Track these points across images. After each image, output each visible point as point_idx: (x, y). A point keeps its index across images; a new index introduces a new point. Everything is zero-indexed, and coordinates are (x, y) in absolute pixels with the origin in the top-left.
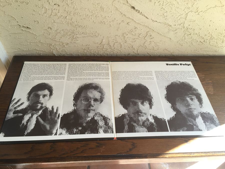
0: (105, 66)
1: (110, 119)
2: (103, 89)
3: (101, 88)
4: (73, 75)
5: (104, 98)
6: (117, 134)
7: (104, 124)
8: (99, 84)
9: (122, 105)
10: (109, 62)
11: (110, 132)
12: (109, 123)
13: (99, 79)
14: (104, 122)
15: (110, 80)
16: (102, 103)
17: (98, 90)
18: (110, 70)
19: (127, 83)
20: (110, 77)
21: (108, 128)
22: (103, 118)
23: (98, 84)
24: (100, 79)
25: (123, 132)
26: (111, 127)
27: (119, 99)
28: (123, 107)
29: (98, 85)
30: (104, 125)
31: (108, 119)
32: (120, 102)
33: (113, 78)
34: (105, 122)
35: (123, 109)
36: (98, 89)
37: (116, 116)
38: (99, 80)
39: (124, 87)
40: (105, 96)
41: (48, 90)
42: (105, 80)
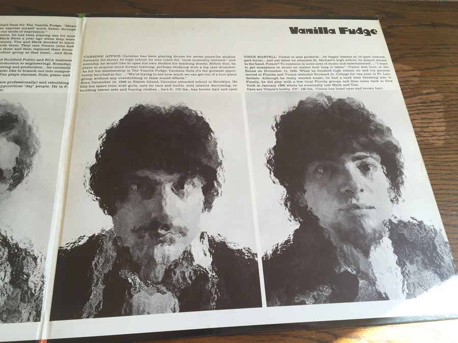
0: (59, 32)
1: (35, 259)
2: (34, 130)
3: (25, 122)
5: (29, 166)
6: (57, 323)
7: (7, 280)
8: (21, 108)
9: (96, 194)
10: (82, 17)
11: (25, 315)
12: (28, 275)
13: (23, 84)
14: (9, 270)
15: (71, 90)
16: (19, 186)
17: (14, 132)
18: (76, 51)
19: (133, 104)
20: (73, 79)
21: (23, 300)
22: (9, 253)
23: (17, 105)
24: (29, 85)
25: (79, 316)
26: (32, 295)
27: (88, 171)
28: (101, 206)
29: (14, 113)
30: (8, 286)
31: (30, 259)
32: (91, 185)
33: (82, 83)
34: (12, 273)
35: (101, 211)
36: (12, 128)
37: (63, 245)
38: (24, 90)
39: (117, 122)
40: (36, 160)
42: (50, 90)
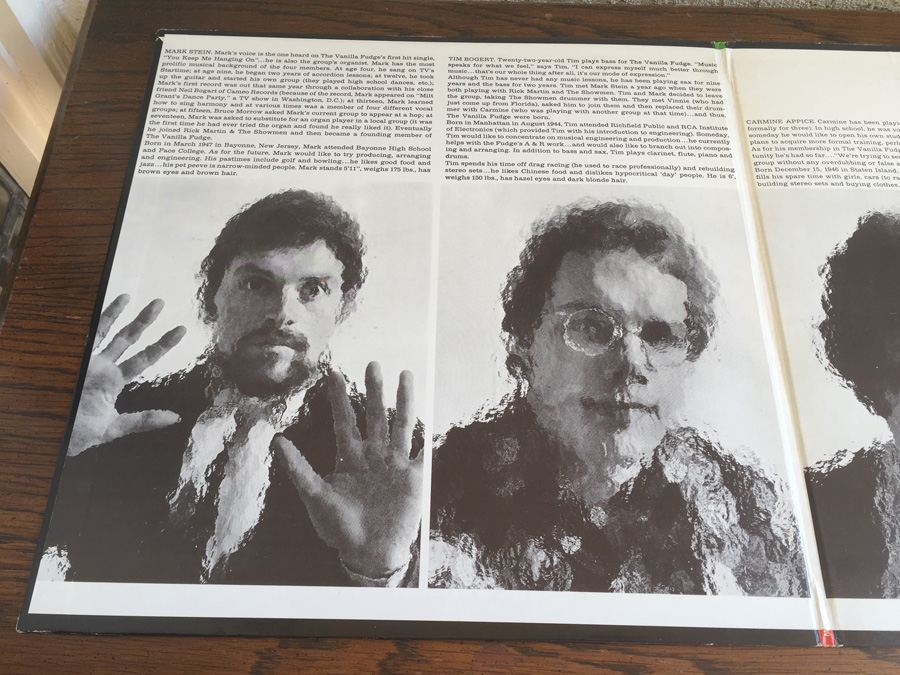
0: (690, 76)
1: (770, 486)
2: (700, 254)
3: (680, 239)
4: (482, 140)
5: (710, 319)
6: (841, 603)
7: (734, 518)
8: (667, 215)
10: (720, 48)
11: (783, 585)
12: (767, 514)
13: (659, 171)
14: (732, 502)
15: (741, 182)
16: (704, 353)
17: (668, 257)
18: (728, 108)
20: (737, 162)
21: (771, 557)
22: (722, 470)
23: (658, 209)
24: (668, 172)
26: (785, 550)
27: (818, 334)
28: (860, 397)
29: (658, 222)
30: (738, 530)
31: (763, 486)
32: (829, 357)
33: (755, 169)
34: (738, 507)
35: (861, 407)
36: (662, 249)
37: (811, 464)
38: (660, 181)
39: (843, 244)
40: (718, 307)
41: (329, 245)
42: (704, 183)
